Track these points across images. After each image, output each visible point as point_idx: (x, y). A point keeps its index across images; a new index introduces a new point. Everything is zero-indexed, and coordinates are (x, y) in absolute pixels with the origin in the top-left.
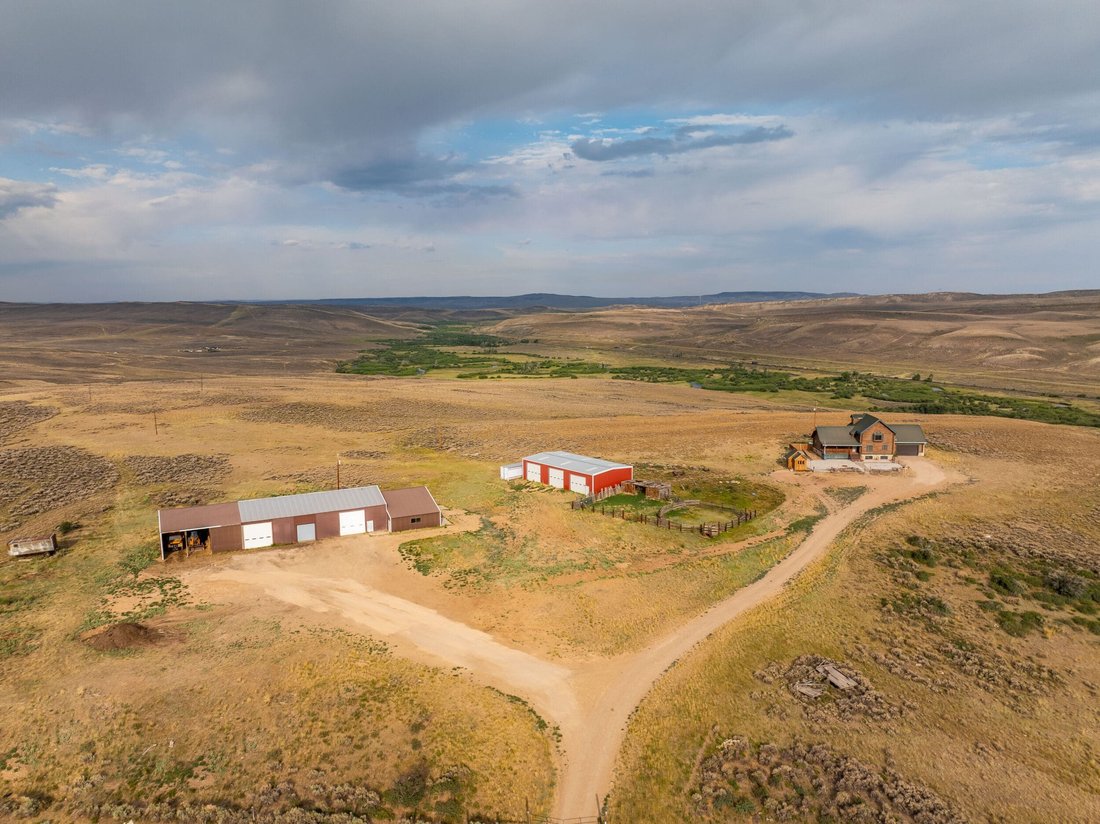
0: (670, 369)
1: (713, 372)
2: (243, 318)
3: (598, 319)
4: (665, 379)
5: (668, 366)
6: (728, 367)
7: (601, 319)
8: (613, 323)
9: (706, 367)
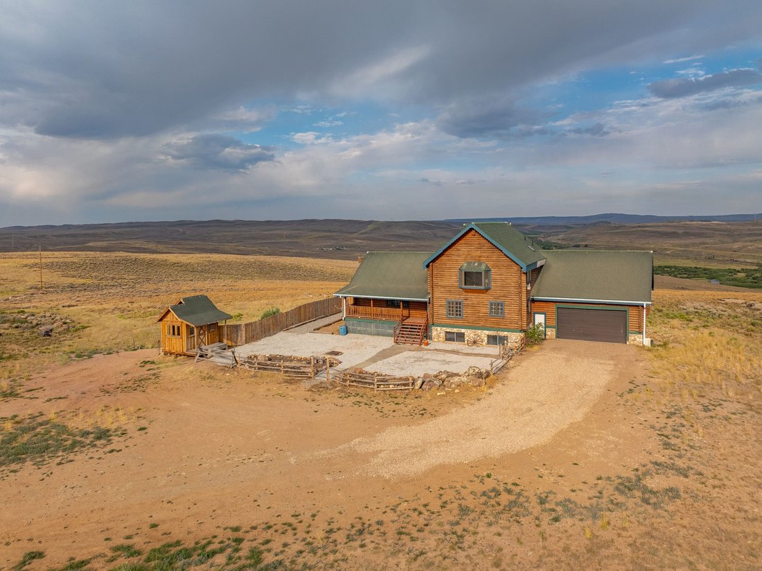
0: (695, 268)
1: (739, 271)
2: (374, 229)
3: (645, 229)
4: (685, 276)
5: (693, 266)
6: (757, 268)
7: (648, 229)
8: (657, 232)
9: (733, 267)
